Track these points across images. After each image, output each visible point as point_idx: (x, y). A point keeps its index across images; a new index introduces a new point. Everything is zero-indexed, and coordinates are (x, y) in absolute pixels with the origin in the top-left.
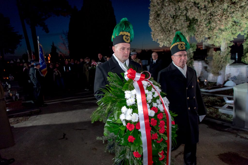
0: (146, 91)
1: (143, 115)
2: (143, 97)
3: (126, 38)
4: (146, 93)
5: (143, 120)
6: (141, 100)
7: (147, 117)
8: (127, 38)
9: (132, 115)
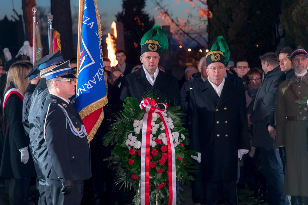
0: (153, 124)
1: (145, 144)
2: (148, 128)
3: (151, 47)
4: (152, 125)
5: (144, 148)
6: (146, 131)
7: (148, 146)
8: (153, 47)
9: (135, 142)
